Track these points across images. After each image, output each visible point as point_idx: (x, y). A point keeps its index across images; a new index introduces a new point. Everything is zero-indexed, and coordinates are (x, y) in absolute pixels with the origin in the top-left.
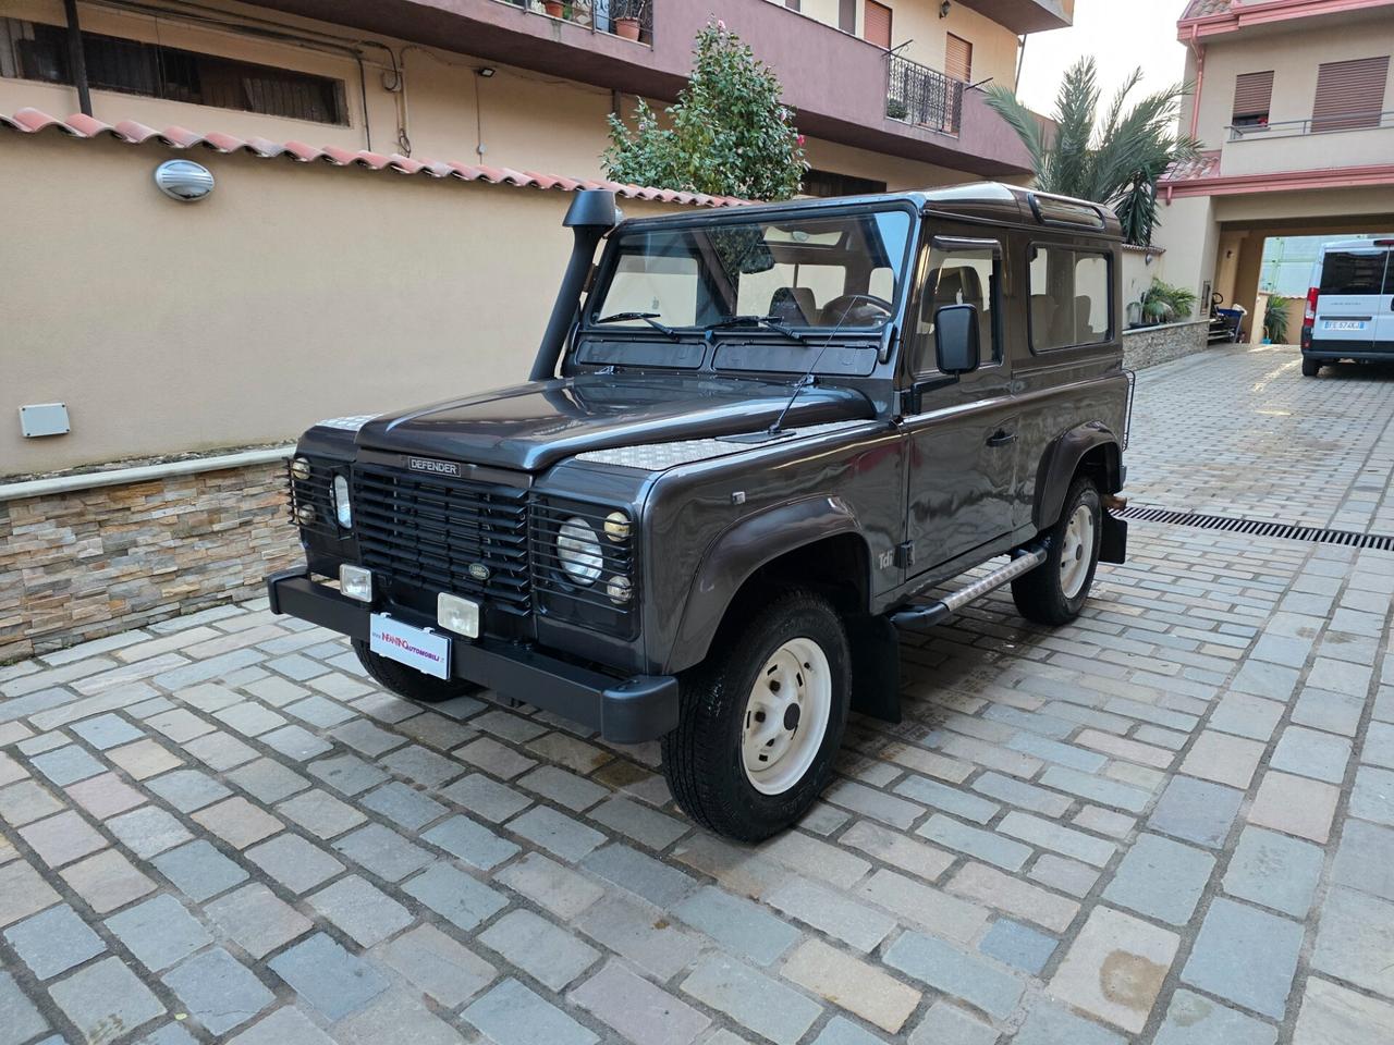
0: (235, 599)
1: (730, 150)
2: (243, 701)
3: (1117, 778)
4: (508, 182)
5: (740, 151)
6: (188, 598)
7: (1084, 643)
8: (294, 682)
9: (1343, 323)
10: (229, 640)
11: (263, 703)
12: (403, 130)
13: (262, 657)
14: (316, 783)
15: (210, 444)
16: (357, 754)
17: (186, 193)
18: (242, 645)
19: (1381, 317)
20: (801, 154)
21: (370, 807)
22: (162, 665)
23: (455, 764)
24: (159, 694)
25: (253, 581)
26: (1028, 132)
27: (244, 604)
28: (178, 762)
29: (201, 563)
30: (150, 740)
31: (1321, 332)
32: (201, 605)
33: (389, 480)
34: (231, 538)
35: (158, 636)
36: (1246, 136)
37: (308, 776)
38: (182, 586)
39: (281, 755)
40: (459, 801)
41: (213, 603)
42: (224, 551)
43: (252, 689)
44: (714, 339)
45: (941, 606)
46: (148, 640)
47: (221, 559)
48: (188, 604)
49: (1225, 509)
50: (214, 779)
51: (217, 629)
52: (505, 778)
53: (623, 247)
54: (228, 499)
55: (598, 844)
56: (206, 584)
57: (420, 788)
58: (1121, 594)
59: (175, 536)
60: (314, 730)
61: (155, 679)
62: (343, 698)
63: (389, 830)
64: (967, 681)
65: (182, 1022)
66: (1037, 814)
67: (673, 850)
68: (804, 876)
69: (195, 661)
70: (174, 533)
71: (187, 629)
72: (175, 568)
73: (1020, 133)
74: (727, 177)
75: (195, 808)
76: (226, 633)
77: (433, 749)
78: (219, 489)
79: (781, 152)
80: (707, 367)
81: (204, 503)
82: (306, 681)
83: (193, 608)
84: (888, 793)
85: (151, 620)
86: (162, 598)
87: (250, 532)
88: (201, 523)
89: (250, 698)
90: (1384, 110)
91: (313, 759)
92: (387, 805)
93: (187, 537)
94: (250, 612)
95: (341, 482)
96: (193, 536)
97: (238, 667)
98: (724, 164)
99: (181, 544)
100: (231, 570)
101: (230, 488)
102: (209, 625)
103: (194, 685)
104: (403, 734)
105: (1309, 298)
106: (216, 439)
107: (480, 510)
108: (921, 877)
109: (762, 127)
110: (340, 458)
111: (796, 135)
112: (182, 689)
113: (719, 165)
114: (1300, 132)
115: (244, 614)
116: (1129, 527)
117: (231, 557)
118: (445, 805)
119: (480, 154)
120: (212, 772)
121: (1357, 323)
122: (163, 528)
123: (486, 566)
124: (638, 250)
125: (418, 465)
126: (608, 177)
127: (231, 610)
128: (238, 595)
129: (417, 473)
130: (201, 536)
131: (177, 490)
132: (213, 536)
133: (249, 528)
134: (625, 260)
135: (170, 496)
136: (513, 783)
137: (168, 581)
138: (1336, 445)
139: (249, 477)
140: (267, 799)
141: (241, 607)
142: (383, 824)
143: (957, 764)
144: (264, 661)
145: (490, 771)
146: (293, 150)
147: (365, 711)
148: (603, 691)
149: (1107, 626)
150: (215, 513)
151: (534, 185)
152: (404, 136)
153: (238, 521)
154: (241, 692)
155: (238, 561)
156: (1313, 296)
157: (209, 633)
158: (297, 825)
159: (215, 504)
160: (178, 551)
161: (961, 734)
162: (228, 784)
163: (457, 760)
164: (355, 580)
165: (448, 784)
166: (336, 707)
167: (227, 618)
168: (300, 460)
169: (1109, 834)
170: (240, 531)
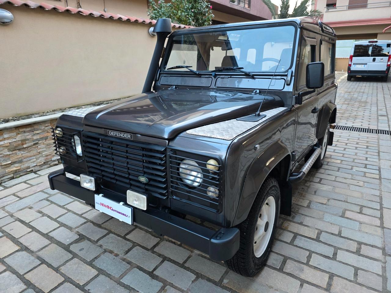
0: (34, 171)
1: (189, 10)
2: (41, 217)
3: (366, 232)
4: (120, 19)
5: (193, 10)
6: (16, 172)
7: (329, 175)
8: (60, 206)
9: (359, 65)
10: (33, 188)
11: (49, 217)
12: (79, 3)
13: (47, 196)
14: (75, 255)
15: (20, 114)
16: (89, 240)
17: (3, 21)
18: (39, 191)
19: (370, 63)
20: (211, 12)
21: (98, 266)
22: (8, 201)
23: (128, 242)
24: (7, 214)
25: (40, 164)
26: (271, 8)
27: (38, 172)
28: (17, 248)
29: (20, 159)
30: (5, 237)
31: (353, 68)
32: (21, 174)
33: (98, 139)
34: (31, 149)
35: (6, 188)
36: (330, 10)
37: (70, 252)
38: (14, 168)
39: (59, 242)
40: (133, 261)
41: (26, 173)
42: (29, 154)
43: (45, 211)
44: (215, 76)
45: (302, 173)
46: (2, 190)
47: (28, 157)
48: (16, 174)
49: (346, 124)
50: (32, 256)
51: (28, 184)
52: (149, 248)
53: (175, 41)
54: (28, 136)
55: (193, 280)
56: (23, 167)
57: (117, 255)
58: (331, 155)
59: (9, 150)
60: (70, 228)
61: (5, 208)
62: (80, 213)
63: (107, 278)
64: (299, 192)
66: (347, 251)
67: (223, 281)
68: (277, 290)
69: (21, 198)
70: (8, 149)
71: (17, 184)
72: (10, 162)
73: (269, 8)
74: (189, 19)
75: (26, 271)
76: (32, 186)
77: (119, 236)
78: (25, 132)
79: (205, 11)
80: (213, 86)
81: (19, 138)
82: (64, 205)
83: (18, 176)
84: (292, 245)
85: (3, 181)
86: (6, 173)
87: (38, 147)
88: (19, 145)
89: (44, 215)
90: (368, 3)
91: (71, 244)
92: (105, 265)
93: (14, 151)
94: (40, 176)
95: (76, 137)
96: (16, 150)
97: (38, 200)
98: (188, 15)
99: (11, 153)
100: (32, 161)
101: (29, 131)
102: (25, 182)
103: (21, 210)
104: (105, 229)
105: (350, 58)
106: (22, 112)
107: (143, 154)
108: (320, 287)
109: (199, 3)
110: (76, 129)
111: (209, 6)
112: (16, 212)
113: (187, 15)
114: (346, 9)
115: (38, 177)
116: (334, 134)
117: (31, 156)
118: (128, 263)
119: (105, 11)
120: (31, 252)
121: (363, 65)
122: (4, 148)
123: (146, 177)
124: (179, 42)
125: (112, 134)
126: (150, 19)
127: (32, 175)
128: (35, 169)
129: (112, 137)
130: (19, 150)
131: (9, 133)
132: (24, 149)
133: (37, 145)
134: (175, 46)
135: (6, 136)
136: (152, 250)
137: (8, 167)
138: (366, 102)
139: (36, 127)
140: (55, 265)
141: (37, 174)
142: (104, 275)
143: (311, 229)
144: (48, 197)
145: (142, 245)
146: (43, 6)
147: (89, 219)
148: (210, 239)
149: (333, 167)
150: (24, 141)
151: (128, 20)
152: (79, 5)
153: (33, 143)
154: (40, 212)
155: (34, 157)
156: (351, 57)
157: (25, 186)
158: (69, 278)
159: (23, 138)
160: (10, 156)
161: (306, 216)
162: (39, 258)
163: (128, 240)
164: (87, 181)
165: (127, 252)
166: (78, 217)
167: (32, 179)
168: (58, 129)
169: (376, 258)
170: (34, 147)
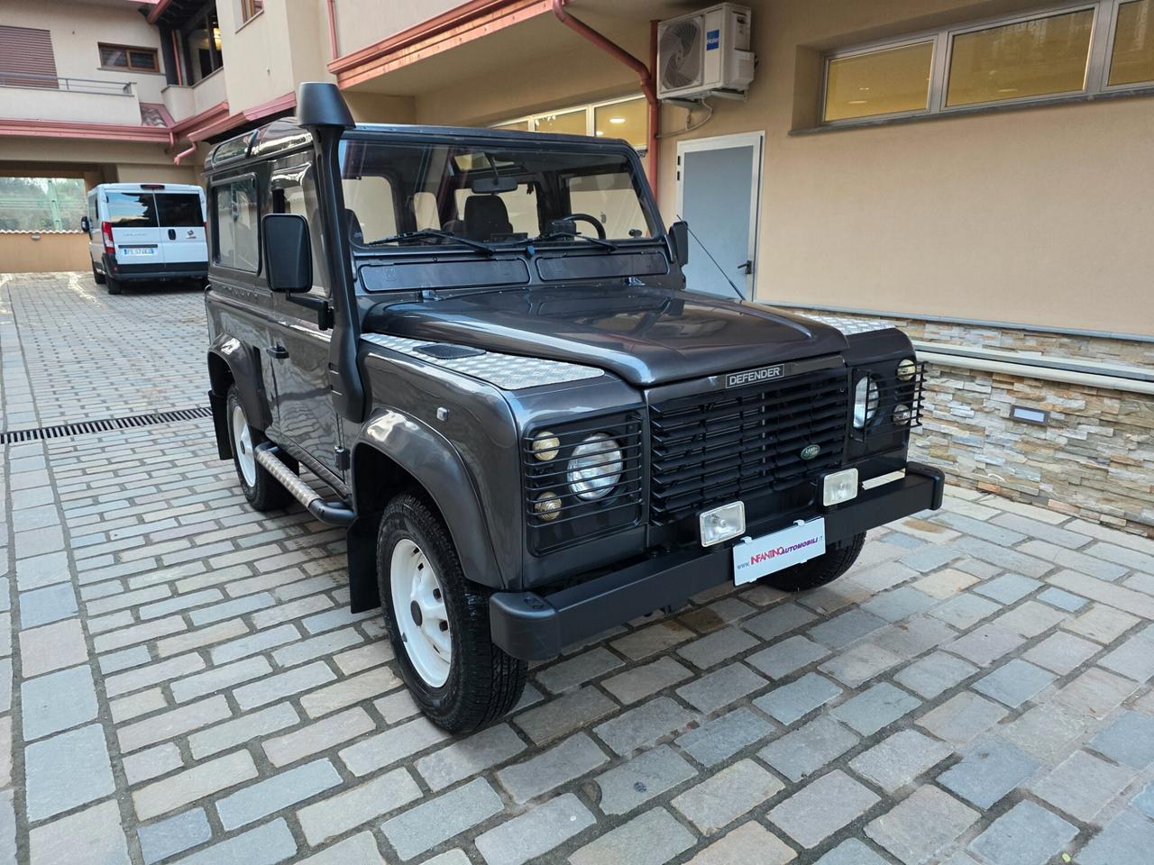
65: (1073, 855)
